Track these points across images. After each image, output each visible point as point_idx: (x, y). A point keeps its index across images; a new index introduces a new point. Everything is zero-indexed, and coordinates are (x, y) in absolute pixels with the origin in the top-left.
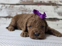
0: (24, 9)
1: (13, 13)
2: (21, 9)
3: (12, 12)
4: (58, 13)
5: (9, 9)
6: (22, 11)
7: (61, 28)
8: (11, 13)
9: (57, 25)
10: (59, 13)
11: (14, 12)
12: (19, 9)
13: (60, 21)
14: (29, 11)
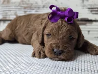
0: (28, 4)
1: (9, 13)
2: (23, 4)
3: (8, 11)
4: (89, 8)
5: (2, 7)
6: (25, 8)
7: (95, 38)
8: (7, 13)
9: (89, 31)
10: (92, 8)
11: (10, 11)
12: (19, 6)
13: (94, 23)
14: (36, 7)
